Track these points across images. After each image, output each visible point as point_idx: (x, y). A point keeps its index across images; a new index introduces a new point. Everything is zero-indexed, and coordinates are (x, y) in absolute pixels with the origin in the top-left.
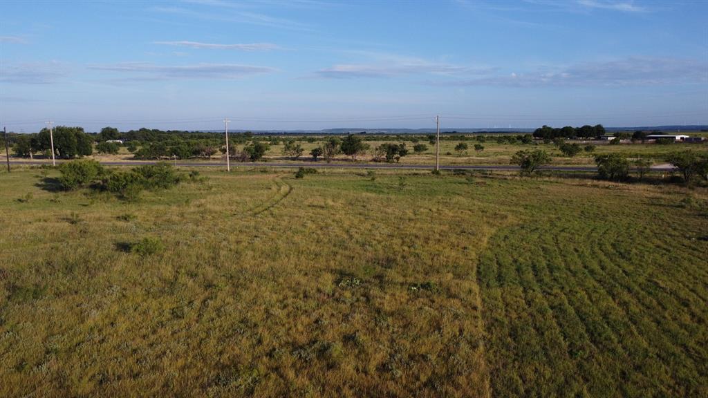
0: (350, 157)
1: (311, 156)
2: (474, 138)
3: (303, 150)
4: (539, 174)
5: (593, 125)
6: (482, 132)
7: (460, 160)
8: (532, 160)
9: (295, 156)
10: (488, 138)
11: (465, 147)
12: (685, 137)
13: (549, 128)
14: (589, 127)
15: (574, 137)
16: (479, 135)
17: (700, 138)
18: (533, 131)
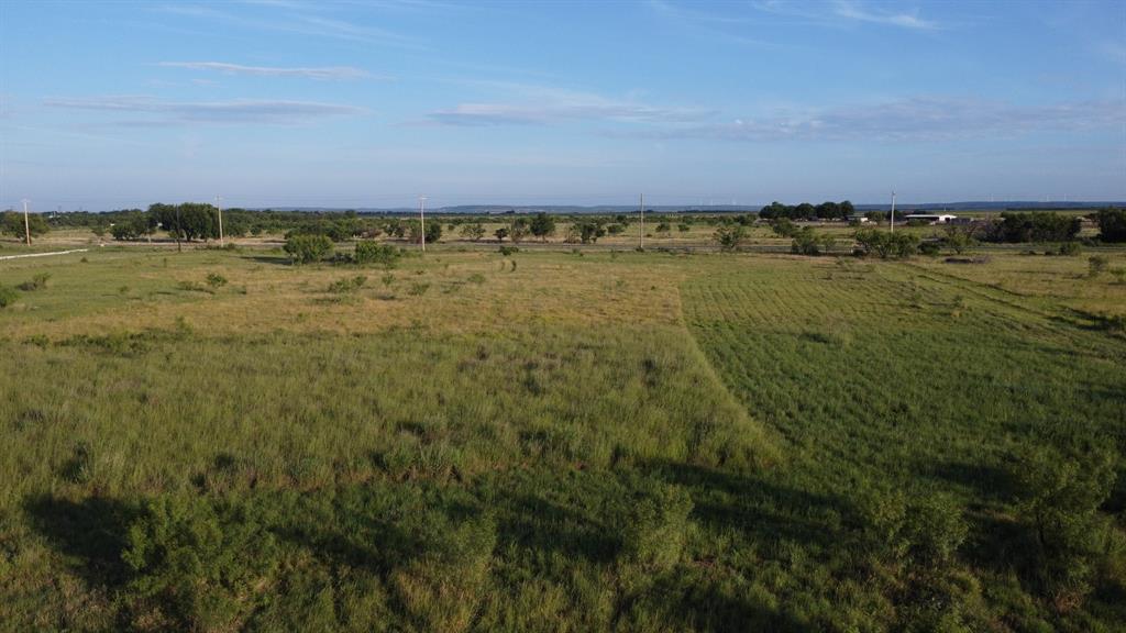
0: (540, 239)
1: (496, 238)
2: (679, 220)
3: (484, 231)
4: (739, 250)
5: (838, 201)
6: (691, 212)
7: (662, 241)
8: (732, 236)
9: (475, 238)
10: (697, 220)
11: (668, 228)
12: (951, 217)
13: (780, 206)
14: (832, 204)
15: (814, 218)
16: (688, 215)
17: (969, 220)
18: (760, 210)
